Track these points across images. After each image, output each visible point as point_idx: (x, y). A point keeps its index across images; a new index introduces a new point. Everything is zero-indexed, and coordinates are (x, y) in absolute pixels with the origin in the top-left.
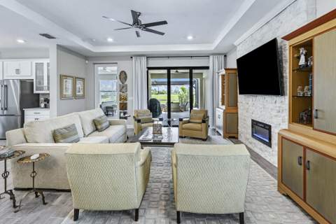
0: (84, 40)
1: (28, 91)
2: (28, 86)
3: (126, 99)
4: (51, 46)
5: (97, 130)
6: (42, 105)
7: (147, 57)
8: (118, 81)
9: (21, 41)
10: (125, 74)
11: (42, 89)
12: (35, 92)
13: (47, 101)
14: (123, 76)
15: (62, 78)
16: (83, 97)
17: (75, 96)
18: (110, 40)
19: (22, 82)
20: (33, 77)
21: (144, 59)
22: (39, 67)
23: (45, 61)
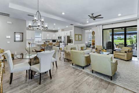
0: (80, 23)
1: (68, 39)
2: (69, 37)
3: (94, 41)
4: (73, 27)
5: (82, 50)
6: (71, 42)
7: (103, 25)
8: (91, 35)
9: (67, 27)
10: (94, 32)
11: (71, 38)
12: (70, 39)
13: (72, 41)
14: (93, 33)
15: (75, 35)
16: (81, 40)
17: (79, 40)
18: (88, 22)
19: (68, 36)
20: (70, 35)
21: (101, 26)
22: (71, 32)
23: (72, 31)
